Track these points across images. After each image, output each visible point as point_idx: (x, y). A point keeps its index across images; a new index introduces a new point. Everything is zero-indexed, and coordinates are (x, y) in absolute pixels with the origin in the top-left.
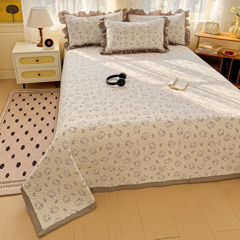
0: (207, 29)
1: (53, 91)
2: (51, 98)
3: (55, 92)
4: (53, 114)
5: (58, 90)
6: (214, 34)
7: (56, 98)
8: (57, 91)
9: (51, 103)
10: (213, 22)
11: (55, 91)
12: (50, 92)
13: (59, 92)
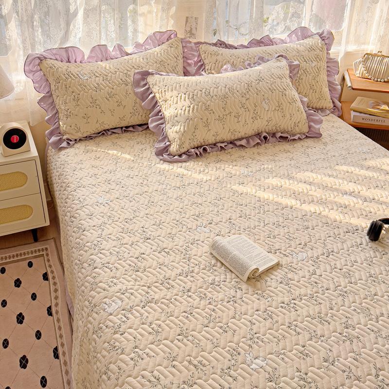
0: (368, 70)
1: (30, 255)
2: (32, 280)
3: (36, 257)
4: (50, 340)
5: (43, 250)
6: (386, 80)
7: (45, 277)
8: (41, 253)
9: (34, 297)
10: (380, 54)
11: (35, 251)
12: (23, 257)
13: (47, 255)
